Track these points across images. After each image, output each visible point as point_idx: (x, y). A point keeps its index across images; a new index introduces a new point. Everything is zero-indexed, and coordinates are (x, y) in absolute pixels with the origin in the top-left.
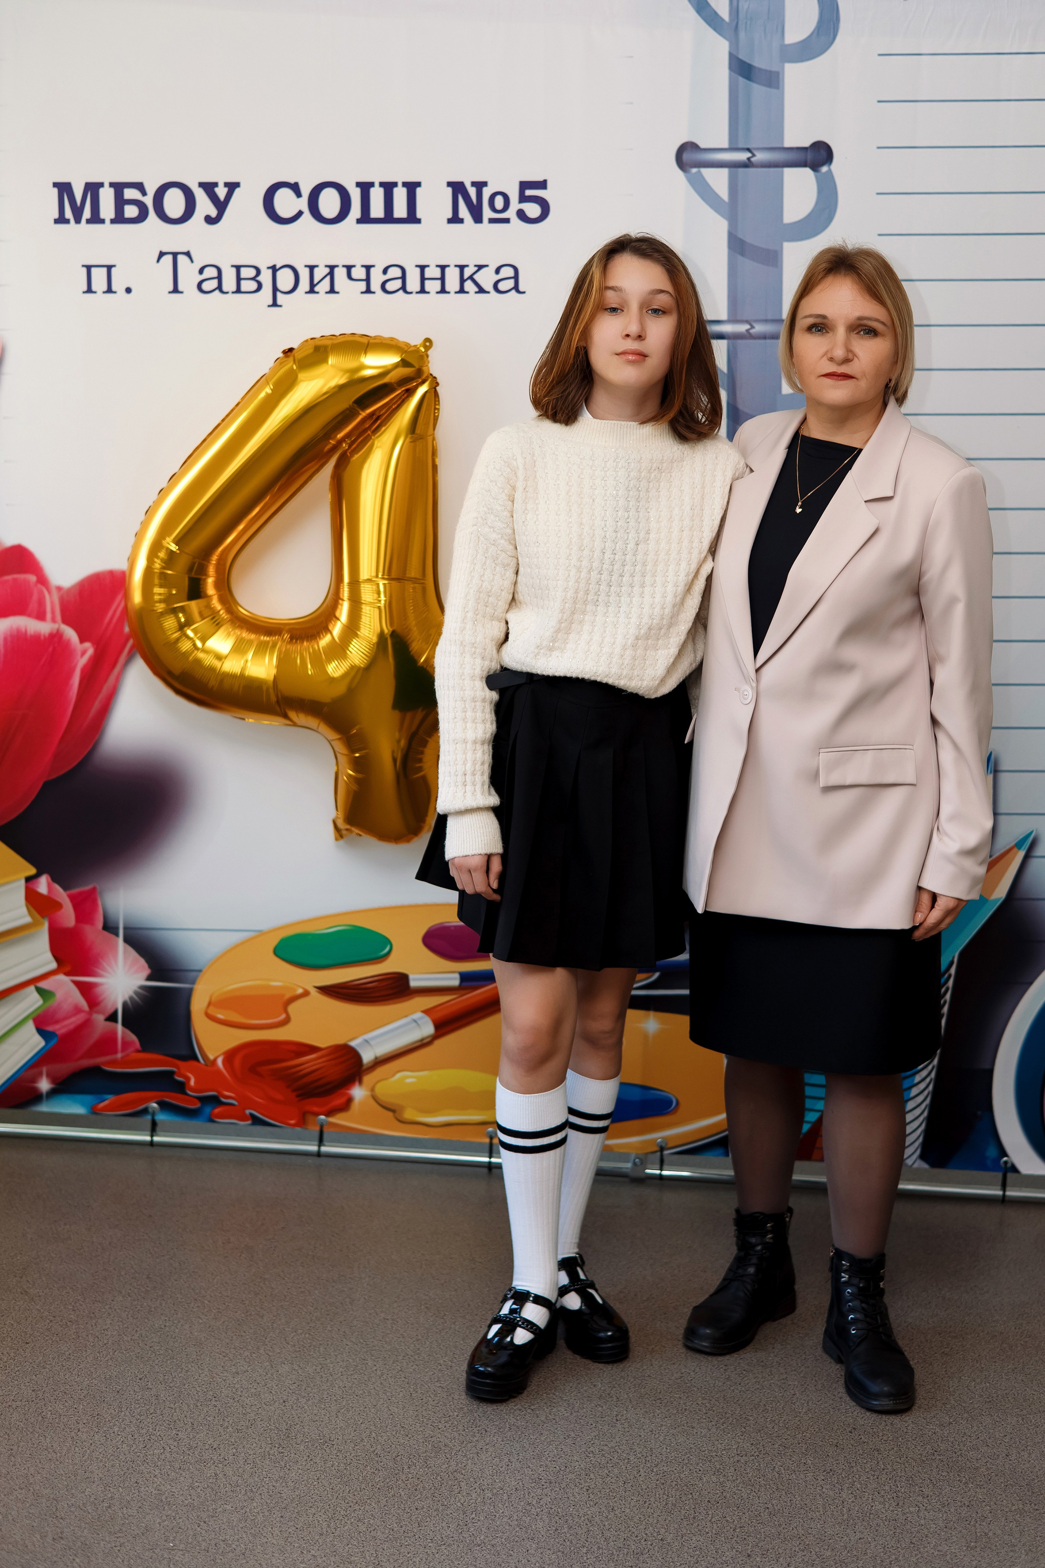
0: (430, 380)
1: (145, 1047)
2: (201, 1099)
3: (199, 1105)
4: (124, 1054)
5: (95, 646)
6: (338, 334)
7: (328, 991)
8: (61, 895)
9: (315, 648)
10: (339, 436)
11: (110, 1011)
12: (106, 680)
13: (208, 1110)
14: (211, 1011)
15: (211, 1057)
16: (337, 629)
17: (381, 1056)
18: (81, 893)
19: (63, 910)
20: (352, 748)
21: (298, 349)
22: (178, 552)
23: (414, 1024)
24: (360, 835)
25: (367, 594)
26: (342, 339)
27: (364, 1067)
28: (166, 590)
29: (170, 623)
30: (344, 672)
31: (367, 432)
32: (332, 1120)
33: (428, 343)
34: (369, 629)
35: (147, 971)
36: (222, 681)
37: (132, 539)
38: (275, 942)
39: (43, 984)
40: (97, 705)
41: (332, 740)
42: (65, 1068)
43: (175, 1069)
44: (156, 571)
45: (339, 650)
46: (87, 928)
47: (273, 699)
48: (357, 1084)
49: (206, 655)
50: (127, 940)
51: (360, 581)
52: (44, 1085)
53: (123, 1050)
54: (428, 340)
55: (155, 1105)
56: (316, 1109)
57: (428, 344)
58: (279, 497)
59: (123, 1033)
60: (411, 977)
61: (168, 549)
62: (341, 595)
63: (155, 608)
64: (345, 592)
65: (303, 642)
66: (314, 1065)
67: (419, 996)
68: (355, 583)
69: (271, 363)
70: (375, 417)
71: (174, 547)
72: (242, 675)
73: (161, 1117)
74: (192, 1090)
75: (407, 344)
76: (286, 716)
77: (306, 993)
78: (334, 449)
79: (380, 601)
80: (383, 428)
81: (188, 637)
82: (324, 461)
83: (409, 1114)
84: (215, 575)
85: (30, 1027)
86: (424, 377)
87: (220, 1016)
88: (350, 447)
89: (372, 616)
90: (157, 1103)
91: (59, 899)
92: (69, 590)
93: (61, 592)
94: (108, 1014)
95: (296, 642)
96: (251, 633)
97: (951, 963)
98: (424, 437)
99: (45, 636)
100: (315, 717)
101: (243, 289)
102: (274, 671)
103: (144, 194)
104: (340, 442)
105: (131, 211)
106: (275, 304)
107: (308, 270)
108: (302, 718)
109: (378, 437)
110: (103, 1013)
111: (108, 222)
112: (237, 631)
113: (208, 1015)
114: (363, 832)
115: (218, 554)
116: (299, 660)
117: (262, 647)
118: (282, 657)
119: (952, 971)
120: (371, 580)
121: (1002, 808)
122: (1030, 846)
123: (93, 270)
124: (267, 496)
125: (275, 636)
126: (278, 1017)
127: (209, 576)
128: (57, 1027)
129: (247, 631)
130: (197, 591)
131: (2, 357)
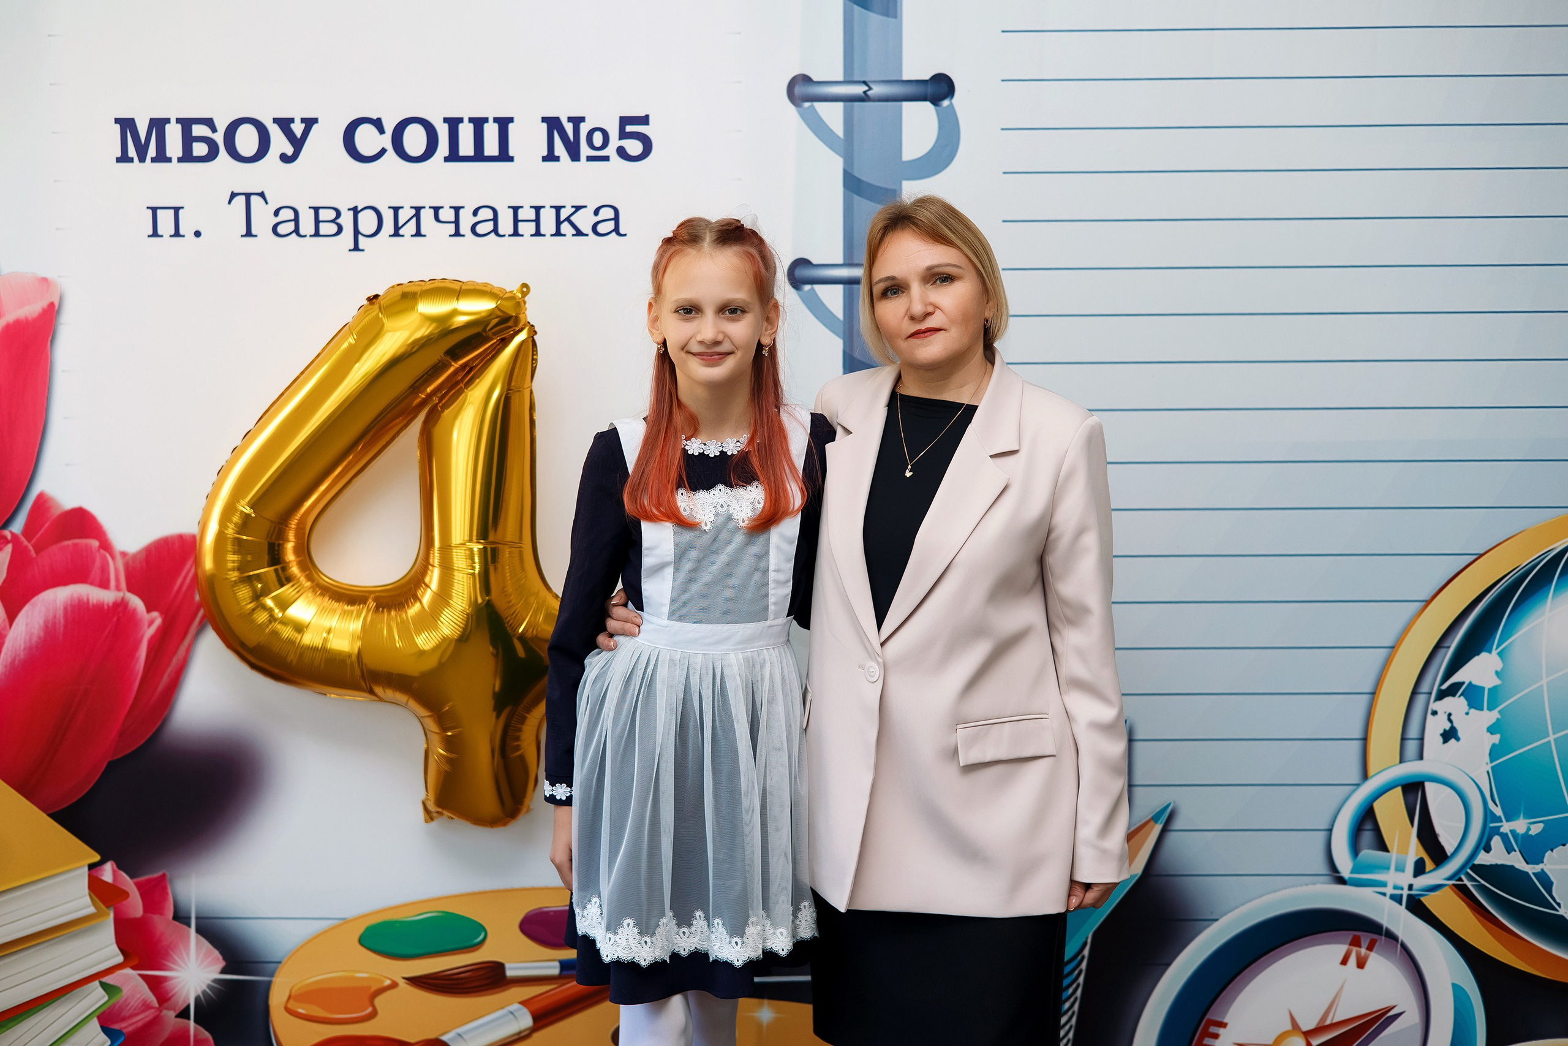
0: (527, 328)
5: (164, 616)
6: (427, 280)
7: (419, 982)
8: (128, 883)
9: (403, 618)
10: (429, 390)
11: (181, 1006)
12: (175, 652)
14: (292, 1005)
16: (427, 597)
18: (149, 881)
19: (130, 899)
20: (444, 728)
21: (383, 295)
22: (253, 515)
23: (511, 1016)
24: (452, 818)
25: (459, 560)
26: (432, 285)
28: (240, 556)
29: (244, 592)
30: (435, 645)
31: (459, 384)
33: (525, 288)
34: (462, 598)
35: (222, 964)
36: (301, 655)
37: (204, 501)
38: (360, 929)
39: (107, 979)
40: (166, 679)
41: (422, 717)
44: (229, 536)
45: (429, 619)
46: (156, 919)
47: (358, 672)
49: (283, 627)
50: (199, 931)
51: (452, 545)
54: (525, 285)
57: (524, 290)
58: (364, 456)
59: (195, 1028)
60: (507, 966)
61: (242, 512)
62: (431, 561)
63: (228, 577)
64: (436, 558)
65: (389, 612)
67: (517, 986)
68: (446, 548)
69: (355, 312)
70: (468, 369)
71: (248, 510)
72: (323, 650)
75: (502, 290)
76: (371, 692)
77: (394, 985)
78: (424, 403)
79: (473, 568)
80: (478, 380)
81: (264, 607)
82: (412, 416)
84: (294, 540)
85: (95, 1024)
86: (520, 326)
87: (301, 1011)
88: (440, 401)
89: (465, 584)
91: (125, 888)
92: (135, 556)
93: (127, 558)
94: (178, 1012)
95: (383, 611)
96: (334, 601)
97: (1085, 944)
98: (521, 389)
99: (108, 606)
100: (403, 693)
101: (321, 232)
102: (359, 643)
103: (214, 130)
104: (430, 396)
105: (200, 149)
106: (356, 248)
107: (392, 211)
108: (389, 694)
109: (471, 390)
110: (174, 1010)
111: (175, 160)
112: (319, 599)
113: (287, 1009)
114: (455, 816)
115: (297, 518)
116: (385, 632)
117: (345, 617)
118: (367, 627)
119: (1086, 952)
120: (464, 544)
121: (1138, 779)
122: (1167, 819)
123: (159, 212)
124: (350, 456)
125: (359, 604)
126: (364, 1011)
127: (288, 541)
128: (123, 1025)
129: (329, 599)
130: (275, 557)
131: (60, 304)
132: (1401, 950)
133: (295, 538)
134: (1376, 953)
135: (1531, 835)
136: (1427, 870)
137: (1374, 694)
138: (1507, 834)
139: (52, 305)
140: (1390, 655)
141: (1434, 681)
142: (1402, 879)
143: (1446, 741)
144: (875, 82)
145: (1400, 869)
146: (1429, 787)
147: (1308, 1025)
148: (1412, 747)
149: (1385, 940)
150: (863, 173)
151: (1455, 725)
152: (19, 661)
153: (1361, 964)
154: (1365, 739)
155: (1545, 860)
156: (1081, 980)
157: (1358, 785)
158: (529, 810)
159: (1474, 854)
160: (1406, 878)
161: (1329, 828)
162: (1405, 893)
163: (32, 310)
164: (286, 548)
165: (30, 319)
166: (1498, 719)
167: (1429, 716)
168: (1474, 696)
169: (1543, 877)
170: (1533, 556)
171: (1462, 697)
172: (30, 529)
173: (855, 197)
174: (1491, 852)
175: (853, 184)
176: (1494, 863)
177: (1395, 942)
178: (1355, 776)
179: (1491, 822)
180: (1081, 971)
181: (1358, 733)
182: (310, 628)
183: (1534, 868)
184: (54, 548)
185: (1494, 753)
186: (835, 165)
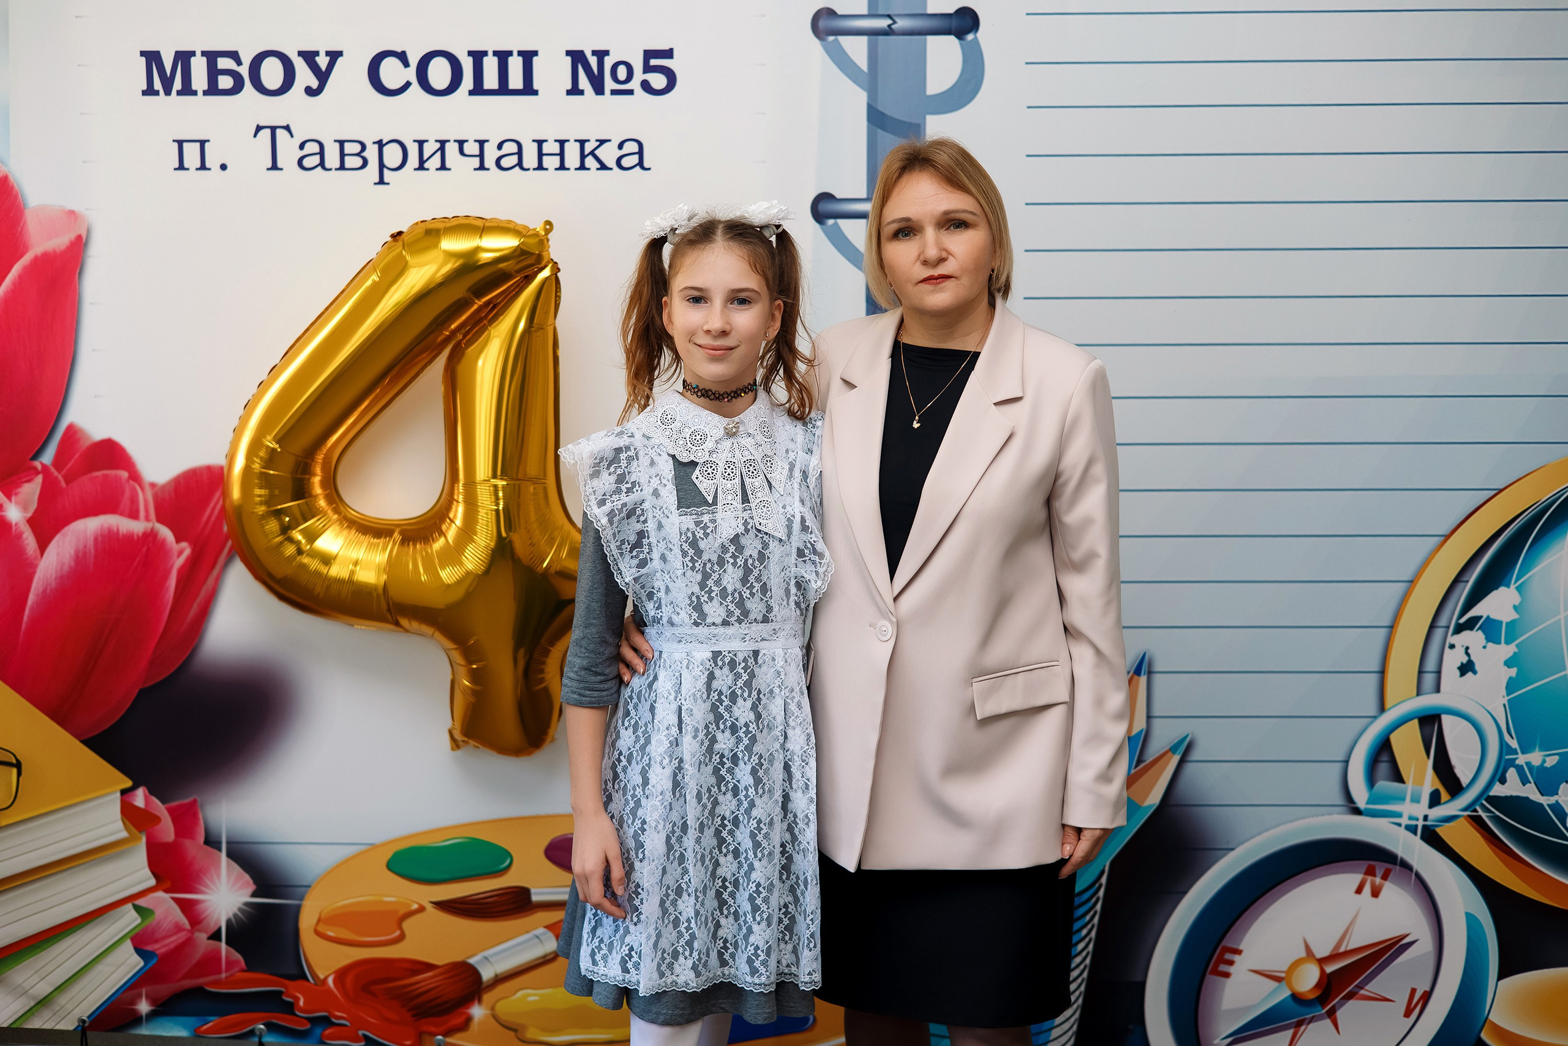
0: (550, 265)
1: (250, 967)
2: (310, 1020)
3: (309, 1026)
4: (229, 973)
5: (192, 546)
6: (450, 217)
7: (447, 906)
8: (160, 808)
9: (428, 552)
10: (453, 326)
11: (213, 929)
12: (204, 583)
13: (318, 1031)
14: (321, 928)
15: (322, 976)
16: (452, 533)
17: (501, 974)
18: (180, 806)
19: (162, 824)
20: (469, 661)
21: (407, 232)
22: (279, 450)
23: (537, 940)
24: (478, 747)
25: (483, 496)
26: (455, 222)
27: (484, 985)
28: (267, 491)
29: (273, 525)
30: (458, 579)
31: (483, 321)
32: (449, 1040)
34: (485, 533)
35: (252, 888)
36: (328, 587)
37: (231, 434)
38: (387, 856)
39: (141, 902)
40: (195, 608)
41: (449, 649)
42: (165, 989)
43: (283, 989)
44: (256, 471)
45: (454, 554)
46: (188, 843)
47: (384, 605)
48: (476, 1003)
49: (310, 559)
50: (230, 855)
51: (477, 481)
52: (144, 1007)
53: (227, 970)
54: (548, 223)
55: (262, 1027)
56: (433, 1029)
57: (548, 227)
58: (390, 390)
59: (227, 952)
60: (533, 891)
61: (268, 447)
62: (456, 497)
63: (256, 511)
64: (460, 493)
65: (415, 545)
66: (433, 983)
67: (542, 911)
68: (470, 484)
69: (379, 248)
70: (491, 306)
71: (273, 445)
72: (350, 582)
73: (268, 1039)
74: (302, 1011)
75: (526, 227)
76: (397, 624)
77: (422, 909)
78: (449, 339)
79: (498, 504)
80: (502, 317)
81: (291, 540)
82: (437, 351)
83: (532, 1034)
84: (320, 474)
85: (128, 946)
86: (544, 263)
87: (330, 934)
88: (464, 337)
89: (490, 519)
90: (263, 1024)
91: (157, 813)
92: (164, 487)
93: (156, 489)
94: (210, 933)
95: (408, 545)
96: (360, 534)
97: (1102, 872)
98: (543, 327)
99: (138, 536)
100: (429, 625)
101: (347, 165)
102: (385, 577)
103: (239, 63)
104: (454, 333)
105: (225, 82)
106: (381, 181)
107: (416, 145)
108: (415, 625)
109: (495, 327)
110: (205, 931)
111: (200, 93)
112: (345, 532)
113: (317, 933)
114: (481, 744)
115: (324, 453)
116: (411, 566)
117: (371, 551)
118: (393, 561)
119: (1104, 880)
120: (489, 481)
121: (1157, 711)
122: (1186, 749)
123: (185, 144)
124: (377, 389)
125: (385, 538)
126: (391, 934)
127: (315, 475)
128: (156, 946)
129: (356, 532)
130: (301, 491)
131: (87, 238)
132: (1415, 880)
133: (321, 473)
134: (1391, 882)
135: (1546, 767)
136: (1443, 800)
137: (1392, 627)
138: (1522, 766)
139: (79, 237)
140: (1410, 587)
141: (1452, 614)
142: (1417, 810)
143: (1463, 674)
144: (900, 15)
145: (1416, 800)
146: (1446, 720)
147: (1321, 952)
148: (1429, 679)
149: (1400, 870)
150: (888, 108)
151: (1472, 658)
152: (51, 589)
153: (1375, 893)
154: (1382, 672)
155: (1560, 792)
156: (1099, 907)
157: (1375, 717)
158: (553, 740)
159: (1489, 785)
160: (1421, 809)
161: (1346, 759)
162: (1420, 823)
163: (59, 242)
164: (313, 483)
165: (58, 251)
166: (1515, 653)
167: (1447, 650)
168: (1491, 630)
169: (1557, 808)
170: (1552, 491)
171: (1480, 631)
172: (59, 460)
173: (879, 131)
174: (1506, 784)
175: (876, 118)
176: (1509, 795)
177: (1410, 872)
178: (1372, 708)
179: (1507, 754)
180: (1098, 899)
181: (1375, 666)
182: (337, 561)
183: (1549, 800)
184: (85, 480)
185: (1511, 686)
186: (859, 99)
